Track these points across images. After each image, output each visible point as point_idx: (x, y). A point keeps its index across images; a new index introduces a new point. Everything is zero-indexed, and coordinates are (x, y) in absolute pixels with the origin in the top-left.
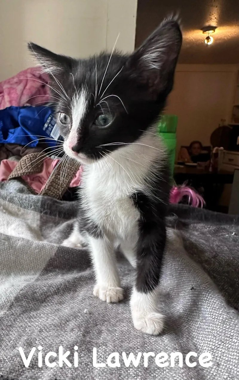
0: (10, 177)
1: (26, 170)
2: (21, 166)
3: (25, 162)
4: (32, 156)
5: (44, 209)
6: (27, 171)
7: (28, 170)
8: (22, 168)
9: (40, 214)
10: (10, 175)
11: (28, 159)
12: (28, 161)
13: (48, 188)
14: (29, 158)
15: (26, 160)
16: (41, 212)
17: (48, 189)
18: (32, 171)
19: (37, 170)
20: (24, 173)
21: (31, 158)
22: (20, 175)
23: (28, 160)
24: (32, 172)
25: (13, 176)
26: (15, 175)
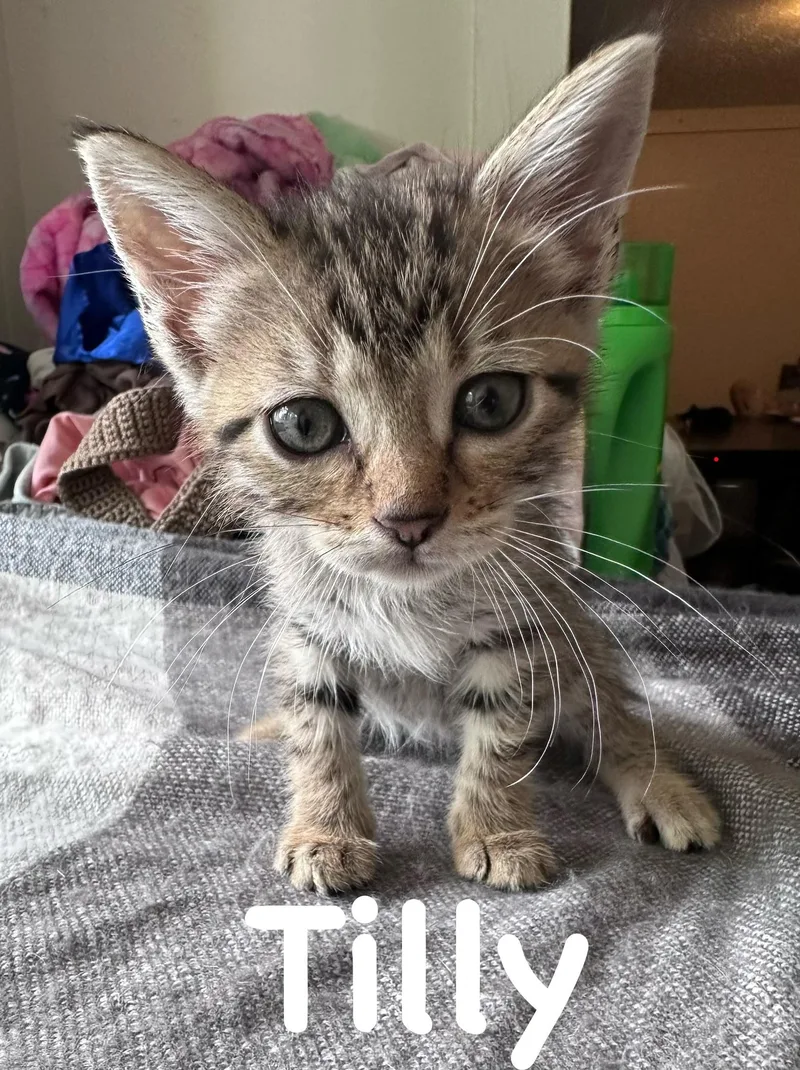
0: (65, 468)
1: (116, 445)
2: (101, 432)
3: (115, 418)
4: (136, 397)
5: (174, 584)
6: (117, 448)
7: (122, 445)
8: (102, 438)
9: (164, 605)
10: (64, 465)
11: (121, 406)
12: (122, 414)
13: (186, 504)
14: (127, 405)
15: (118, 411)
16: (166, 598)
17: (184, 508)
18: (134, 447)
19: (155, 445)
20: (108, 455)
21: (131, 404)
22: (94, 462)
23: (123, 410)
24: (137, 452)
25: (73, 464)
26: (80, 463)
